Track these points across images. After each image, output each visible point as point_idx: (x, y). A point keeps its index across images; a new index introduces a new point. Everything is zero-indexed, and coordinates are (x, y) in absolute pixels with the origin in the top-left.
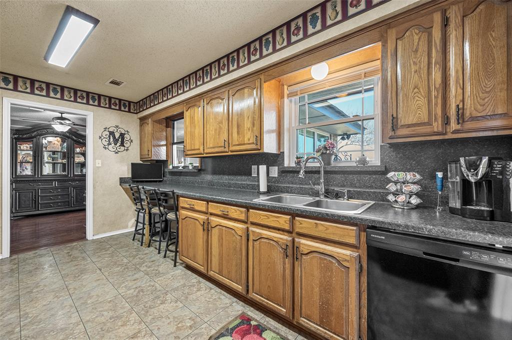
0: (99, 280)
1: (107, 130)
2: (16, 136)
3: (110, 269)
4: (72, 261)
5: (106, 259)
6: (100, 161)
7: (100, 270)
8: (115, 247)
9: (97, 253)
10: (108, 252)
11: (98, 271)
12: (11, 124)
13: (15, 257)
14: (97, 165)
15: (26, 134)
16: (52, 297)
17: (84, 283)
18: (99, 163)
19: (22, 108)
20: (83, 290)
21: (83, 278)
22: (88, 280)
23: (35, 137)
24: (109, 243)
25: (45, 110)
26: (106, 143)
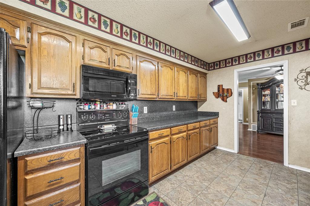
0: (255, 203)
1: (305, 71)
2: (261, 87)
3: (272, 202)
4: (257, 174)
5: (280, 190)
6: (295, 101)
7: (265, 195)
8: (299, 185)
9: (279, 180)
10: (288, 186)
11: (262, 196)
12: (239, 81)
13: (239, 154)
14: (293, 104)
15: (266, 85)
16: (224, 189)
17: (245, 196)
18: (294, 102)
19: (254, 72)
20: (239, 201)
21: (248, 192)
22: (249, 196)
23: (271, 86)
24: (299, 178)
25: (271, 67)
26: (302, 84)
